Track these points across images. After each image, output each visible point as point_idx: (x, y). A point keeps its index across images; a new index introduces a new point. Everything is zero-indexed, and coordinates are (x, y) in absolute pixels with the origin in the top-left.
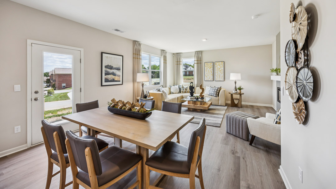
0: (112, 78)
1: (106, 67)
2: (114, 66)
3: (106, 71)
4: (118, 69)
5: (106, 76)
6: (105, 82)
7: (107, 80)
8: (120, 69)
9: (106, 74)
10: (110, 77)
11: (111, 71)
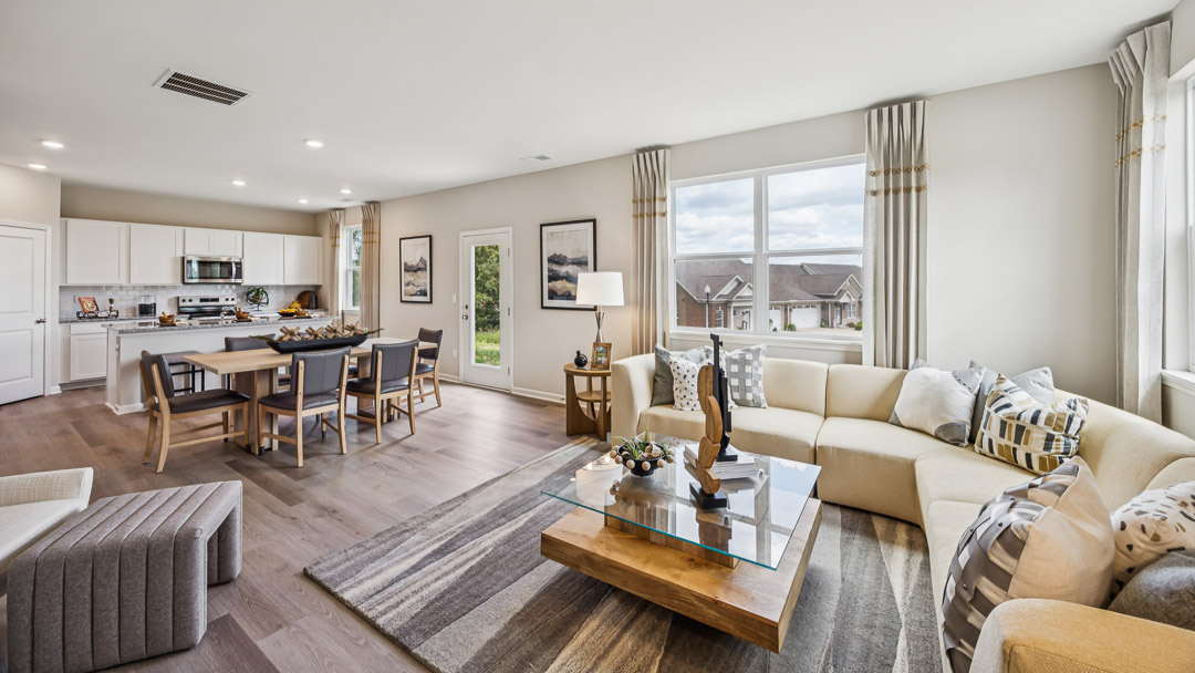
0: (564, 290)
1: (551, 260)
2: (570, 256)
3: (550, 270)
4: (581, 263)
5: (550, 284)
6: (551, 298)
7: (553, 295)
8: (586, 263)
9: (551, 279)
10: (559, 285)
11: (563, 270)
